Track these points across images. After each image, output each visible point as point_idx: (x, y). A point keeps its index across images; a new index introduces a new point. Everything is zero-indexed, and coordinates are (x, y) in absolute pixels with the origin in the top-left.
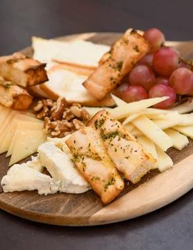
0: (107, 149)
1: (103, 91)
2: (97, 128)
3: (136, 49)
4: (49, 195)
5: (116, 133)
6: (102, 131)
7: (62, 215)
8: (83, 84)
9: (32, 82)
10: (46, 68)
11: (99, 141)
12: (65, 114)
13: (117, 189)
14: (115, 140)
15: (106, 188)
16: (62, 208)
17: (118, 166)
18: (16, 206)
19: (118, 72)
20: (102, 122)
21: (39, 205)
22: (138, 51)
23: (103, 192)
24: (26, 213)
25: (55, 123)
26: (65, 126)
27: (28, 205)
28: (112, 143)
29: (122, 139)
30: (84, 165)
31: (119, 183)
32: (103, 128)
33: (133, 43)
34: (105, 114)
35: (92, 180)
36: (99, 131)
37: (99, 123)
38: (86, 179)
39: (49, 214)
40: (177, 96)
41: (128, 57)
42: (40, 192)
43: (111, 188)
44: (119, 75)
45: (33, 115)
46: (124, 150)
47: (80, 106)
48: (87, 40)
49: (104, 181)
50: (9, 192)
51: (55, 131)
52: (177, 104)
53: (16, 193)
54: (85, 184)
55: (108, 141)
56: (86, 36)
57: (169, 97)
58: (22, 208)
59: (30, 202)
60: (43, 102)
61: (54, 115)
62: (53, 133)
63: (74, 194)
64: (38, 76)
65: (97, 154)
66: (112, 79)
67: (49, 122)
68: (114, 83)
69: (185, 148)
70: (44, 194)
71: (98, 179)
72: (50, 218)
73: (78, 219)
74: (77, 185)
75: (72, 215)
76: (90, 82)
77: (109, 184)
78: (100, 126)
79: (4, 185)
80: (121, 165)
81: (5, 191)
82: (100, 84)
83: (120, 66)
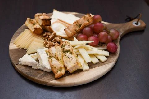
0: (63, 57)
1: (71, 34)
2: (62, 47)
3: (88, 20)
4: (36, 69)
5: (69, 51)
6: (64, 49)
7: (37, 79)
8: (64, 30)
9: (44, 24)
10: (51, 20)
11: (61, 53)
12: (54, 39)
13: (61, 74)
14: (67, 54)
15: (57, 72)
16: (38, 76)
17: (65, 64)
18: (21, 71)
19: (79, 28)
20: (65, 45)
21: (30, 72)
22: (88, 21)
23: (56, 73)
24: (24, 74)
25: (48, 42)
26: (52, 44)
27: (26, 71)
28: (66, 54)
29: (70, 54)
30: (52, 61)
31: (63, 71)
32: (64, 48)
33: (87, 18)
34: (67, 43)
35: (53, 67)
36: (62, 49)
37: (63, 46)
38: (51, 67)
39: (32, 77)
40: (100, 42)
41: (84, 23)
42: (33, 68)
43: (59, 73)
44: (79, 29)
45: (42, 37)
46: (69, 58)
47: (60, 38)
48: (74, 15)
49: (57, 69)
50: (21, 65)
51: (48, 45)
52: (99, 46)
53: (24, 65)
54: (50, 68)
55: (64, 53)
56: (75, 13)
57: (94, 42)
58: (23, 72)
59: (27, 70)
60: (47, 33)
61: (49, 39)
62: (46, 46)
63: (46, 72)
64: (47, 23)
65: (57, 57)
66: (76, 30)
67: (46, 41)
68: (76, 32)
69: (97, 64)
70: (34, 69)
71: (55, 68)
72: (33, 79)
73: (43, 82)
74: (47, 68)
75: (41, 80)
76: (67, 30)
77: (59, 71)
78: (63, 47)
79: (20, 61)
80: (67, 64)
81: (20, 64)
82: (71, 31)
83: (80, 26)
